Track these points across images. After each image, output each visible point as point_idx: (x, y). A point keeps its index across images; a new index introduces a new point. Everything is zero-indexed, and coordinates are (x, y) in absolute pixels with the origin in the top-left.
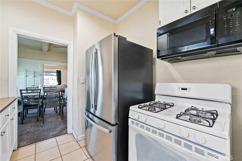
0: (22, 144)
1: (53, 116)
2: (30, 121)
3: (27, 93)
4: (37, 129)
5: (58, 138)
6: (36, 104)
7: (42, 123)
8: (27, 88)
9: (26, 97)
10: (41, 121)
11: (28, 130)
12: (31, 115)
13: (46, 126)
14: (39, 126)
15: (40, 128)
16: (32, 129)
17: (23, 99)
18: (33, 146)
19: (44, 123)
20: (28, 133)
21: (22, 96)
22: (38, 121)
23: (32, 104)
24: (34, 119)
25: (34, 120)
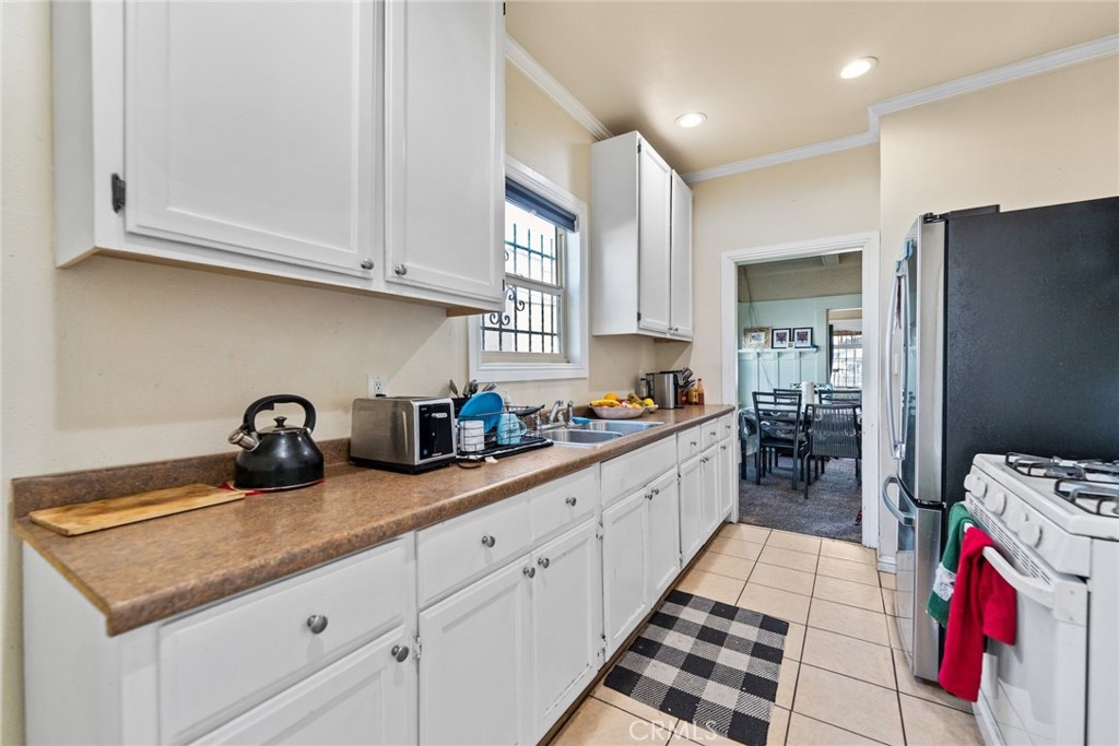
0: (746, 519)
1: (840, 490)
2: (776, 484)
3: (775, 403)
4: (787, 504)
5: (826, 541)
6: (790, 436)
7: (802, 497)
8: (775, 390)
9: (767, 413)
10: (802, 491)
11: (765, 500)
12: (782, 472)
13: (810, 507)
14: (791, 501)
15: (794, 506)
16: (775, 502)
17: (760, 420)
18: (765, 531)
19: (806, 498)
20: (763, 505)
21: (757, 410)
22: (794, 488)
23: (783, 436)
24: (787, 482)
25: (787, 484)
